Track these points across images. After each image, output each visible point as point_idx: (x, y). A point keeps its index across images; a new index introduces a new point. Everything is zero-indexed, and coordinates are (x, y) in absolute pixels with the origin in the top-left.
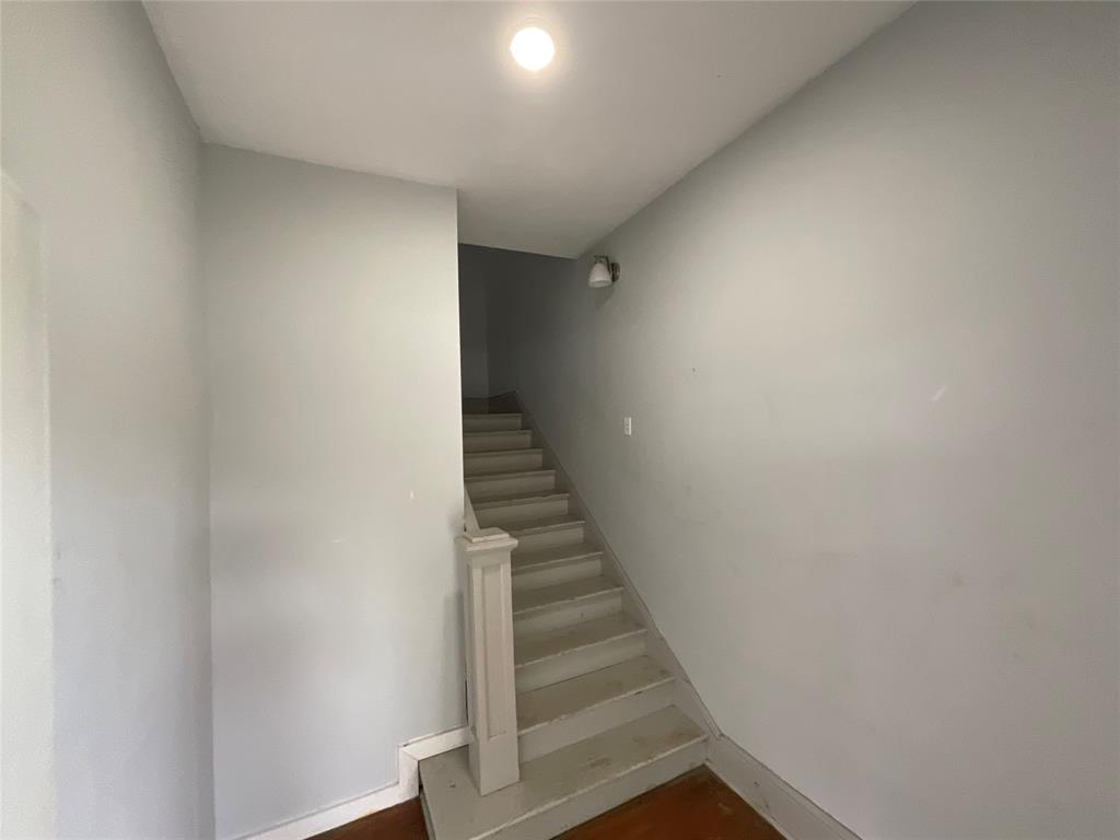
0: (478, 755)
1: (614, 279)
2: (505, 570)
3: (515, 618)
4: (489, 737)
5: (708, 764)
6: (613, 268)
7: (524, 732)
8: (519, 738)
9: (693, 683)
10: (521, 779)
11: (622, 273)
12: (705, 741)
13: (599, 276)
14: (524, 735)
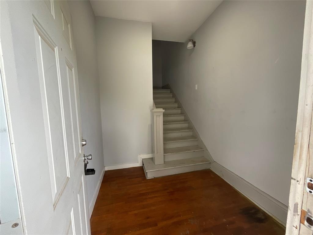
0: (155, 159)
1: (194, 46)
2: (162, 117)
3: (164, 133)
4: (157, 153)
5: (210, 168)
6: (194, 43)
7: (165, 154)
8: (164, 156)
9: (209, 150)
10: (164, 163)
11: (196, 45)
12: (210, 163)
13: (190, 45)
14: (165, 155)
